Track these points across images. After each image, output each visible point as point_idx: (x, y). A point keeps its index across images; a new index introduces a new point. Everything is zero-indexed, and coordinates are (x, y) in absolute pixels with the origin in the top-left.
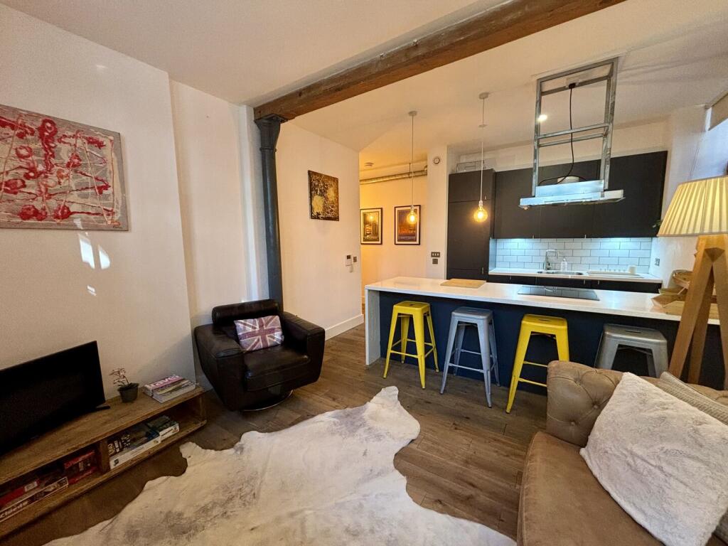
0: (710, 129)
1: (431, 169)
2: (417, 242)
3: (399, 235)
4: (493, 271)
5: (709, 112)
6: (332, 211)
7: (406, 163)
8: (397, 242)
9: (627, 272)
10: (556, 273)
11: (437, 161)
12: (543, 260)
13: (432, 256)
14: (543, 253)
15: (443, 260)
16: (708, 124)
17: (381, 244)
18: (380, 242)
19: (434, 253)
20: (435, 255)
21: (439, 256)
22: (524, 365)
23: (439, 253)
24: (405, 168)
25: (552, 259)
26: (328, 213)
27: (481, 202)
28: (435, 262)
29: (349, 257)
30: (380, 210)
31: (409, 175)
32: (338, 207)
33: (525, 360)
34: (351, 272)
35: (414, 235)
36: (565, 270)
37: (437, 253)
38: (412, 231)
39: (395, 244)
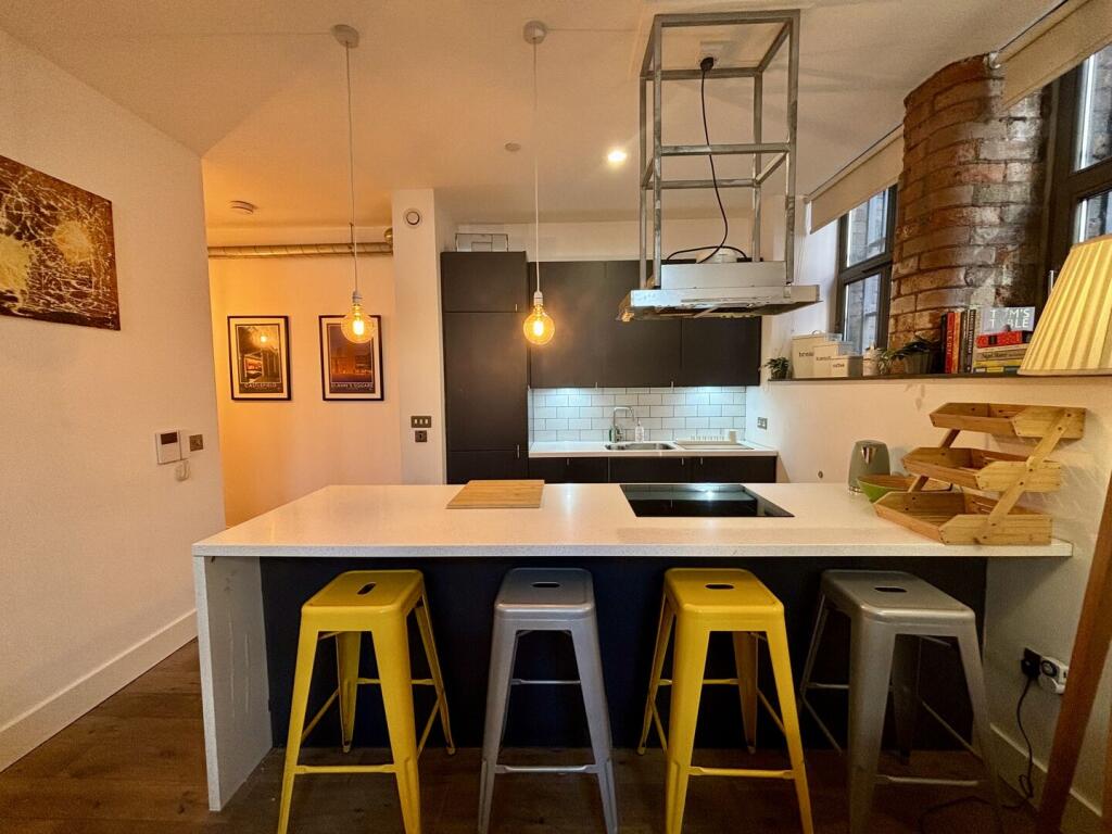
0: (811, 233)
1: (402, 234)
2: (377, 395)
3: (334, 379)
4: (539, 447)
5: (809, 206)
6: (80, 295)
7: (342, 223)
8: (328, 396)
9: (727, 439)
10: (627, 447)
11: (414, 219)
12: (608, 424)
13: (413, 426)
14: (609, 413)
15: (437, 433)
16: (809, 228)
17: (289, 398)
18: (285, 395)
19: (418, 418)
20: (421, 424)
21: (429, 425)
23: (429, 418)
24: (341, 234)
25: (622, 423)
26: (61, 299)
27: (538, 295)
28: (421, 438)
29: (169, 438)
30: (282, 321)
31: (347, 249)
34: (181, 479)
35: (370, 379)
37: (424, 418)
38: (364, 371)
39: (325, 399)
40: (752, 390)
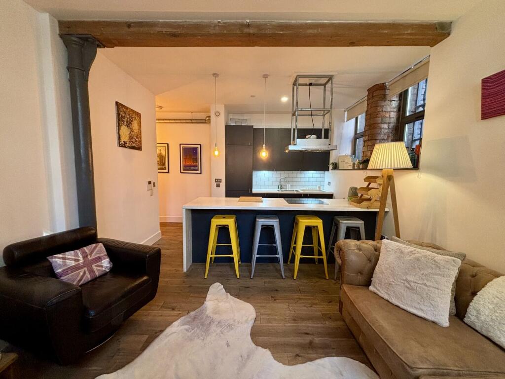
0: (347, 121)
1: (213, 118)
2: (199, 172)
3: (185, 166)
4: (254, 191)
5: (346, 112)
6: (136, 141)
7: (188, 112)
8: (182, 171)
9: (318, 189)
10: (286, 191)
11: (218, 114)
12: (278, 183)
13: (216, 182)
14: (279, 180)
15: (223, 184)
16: (346, 120)
18: (167, 171)
19: (217, 179)
20: (218, 181)
21: (221, 182)
22: (302, 247)
23: (221, 179)
24: (188, 116)
25: (283, 183)
26: (133, 143)
27: (264, 145)
28: (218, 186)
29: (150, 183)
30: (166, 145)
31: (192, 121)
32: (141, 138)
33: (303, 244)
34: (151, 195)
35: (197, 166)
36: (289, 189)
37: (219, 179)
38: (195, 163)
39: (181, 173)
40: (326, 172)
